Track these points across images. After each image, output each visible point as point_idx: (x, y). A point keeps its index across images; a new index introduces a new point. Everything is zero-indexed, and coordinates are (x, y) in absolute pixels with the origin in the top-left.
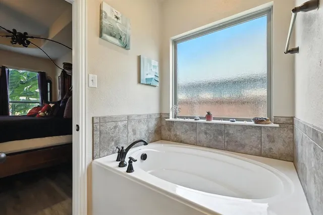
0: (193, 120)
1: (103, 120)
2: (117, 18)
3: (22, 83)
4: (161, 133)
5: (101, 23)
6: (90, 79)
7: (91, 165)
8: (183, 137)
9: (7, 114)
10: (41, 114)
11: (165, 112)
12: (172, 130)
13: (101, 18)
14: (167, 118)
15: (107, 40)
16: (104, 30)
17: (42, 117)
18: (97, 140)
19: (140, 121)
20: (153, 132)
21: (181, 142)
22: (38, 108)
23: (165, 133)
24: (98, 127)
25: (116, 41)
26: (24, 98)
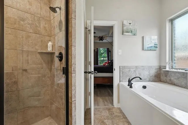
0: (183, 71)
1: (124, 67)
2: (130, 24)
3: (102, 53)
4: (160, 77)
5: (123, 29)
6: (119, 52)
7: (119, 84)
8: (176, 81)
9: (98, 65)
10: (106, 65)
11: (163, 64)
12: (168, 76)
13: (123, 27)
14: (164, 69)
15: (125, 35)
16: (124, 31)
17: (106, 66)
18: (121, 75)
19: (143, 69)
20: (154, 76)
21: (175, 85)
22: (106, 63)
23: (163, 78)
24: (122, 70)
25: (130, 34)
26: (102, 59)
